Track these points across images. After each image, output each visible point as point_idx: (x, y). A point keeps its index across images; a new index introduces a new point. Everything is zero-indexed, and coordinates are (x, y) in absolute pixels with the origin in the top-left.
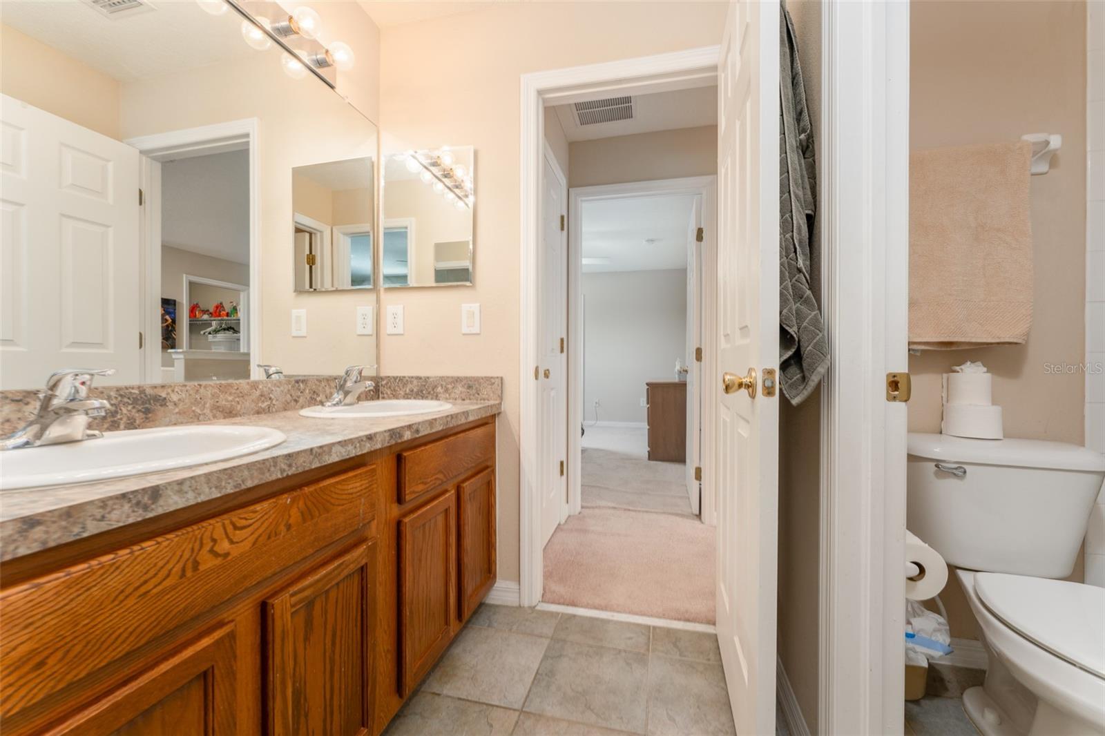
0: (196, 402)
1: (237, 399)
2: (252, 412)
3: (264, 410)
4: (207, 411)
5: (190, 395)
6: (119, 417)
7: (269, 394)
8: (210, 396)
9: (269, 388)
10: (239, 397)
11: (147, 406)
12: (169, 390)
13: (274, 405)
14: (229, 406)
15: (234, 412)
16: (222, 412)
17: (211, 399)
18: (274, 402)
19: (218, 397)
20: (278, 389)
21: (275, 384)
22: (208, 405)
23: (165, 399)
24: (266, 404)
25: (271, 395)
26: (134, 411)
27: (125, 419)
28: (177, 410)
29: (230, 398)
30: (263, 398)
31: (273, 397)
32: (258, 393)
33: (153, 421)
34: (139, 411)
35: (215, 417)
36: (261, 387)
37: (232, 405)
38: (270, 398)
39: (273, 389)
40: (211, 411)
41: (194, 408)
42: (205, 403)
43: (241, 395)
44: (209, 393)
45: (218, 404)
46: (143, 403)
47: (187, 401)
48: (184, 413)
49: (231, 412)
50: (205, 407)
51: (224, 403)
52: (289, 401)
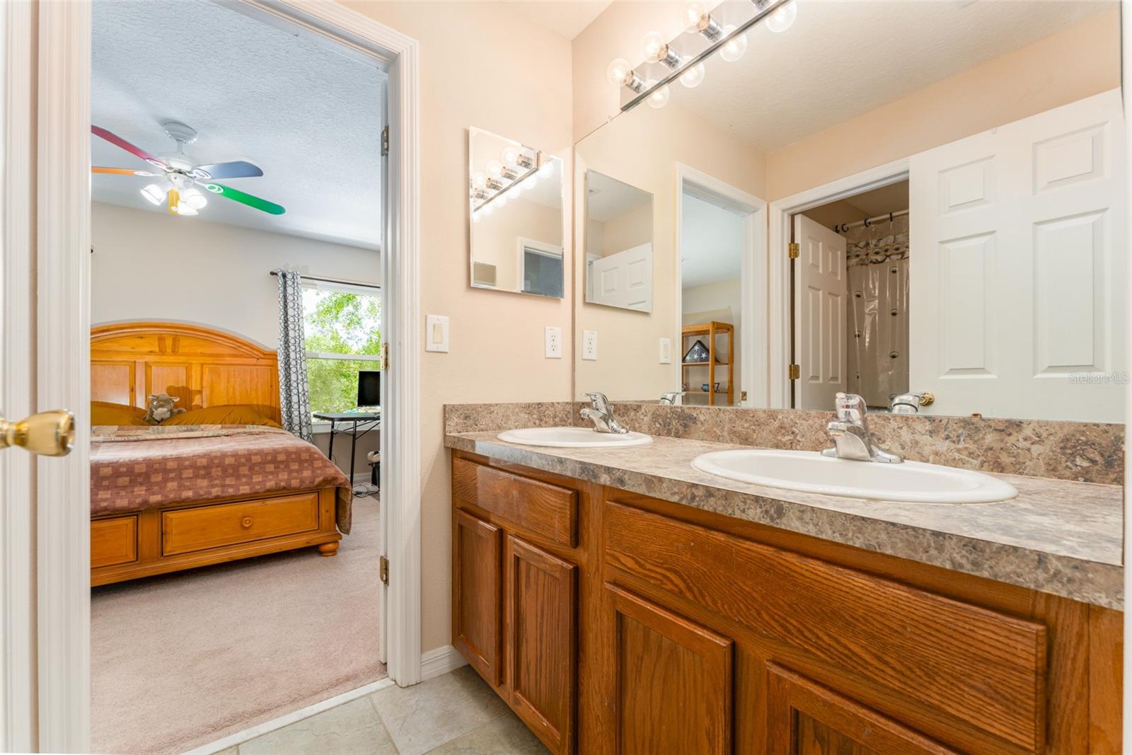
0: (717, 424)
1: (753, 427)
2: (770, 445)
3: (785, 445)
4: (725, 434)
5: (712, 417)
6: (671, 427)
7: (792, 427)
8: (727, 420)
9: (791, 420)
10: (755, 425)
11: (685, 422)
12: (698, 412)
13: (799, 441)
14: (745, 433)
15: (750, 440)
16: (738, 437)
17: (729, 423)
18: (798, 438)
19: (735, 422)
20: (804, 422)
21: (800, 416)
22: (726, 429)
23: (695, 418)
24: (787, 438)
25: (794, 429)
26: (679, 424)
27: (674, 429)
28: (703, 429)
29: (746, 425)
30: (783, 431)
31: (797, 432)
32: (777, 424)
33: (689, 434)
34: (681, 425)
35: (732, 441)
36: (780, 417)
37: (747, 433)
38: (793, 433)
39: (798, 421)
40: (729, 434)
41: (715, 429)
42: (724, 427)
43: (756, 423)
44: (727, 417)
45: (734, 429)
46: (684, 420)
47: (710, 422)
48: (709, 432)
49: (747, 440)
50: (723, 430)
51: (740, 429)
52: (822, 440)
